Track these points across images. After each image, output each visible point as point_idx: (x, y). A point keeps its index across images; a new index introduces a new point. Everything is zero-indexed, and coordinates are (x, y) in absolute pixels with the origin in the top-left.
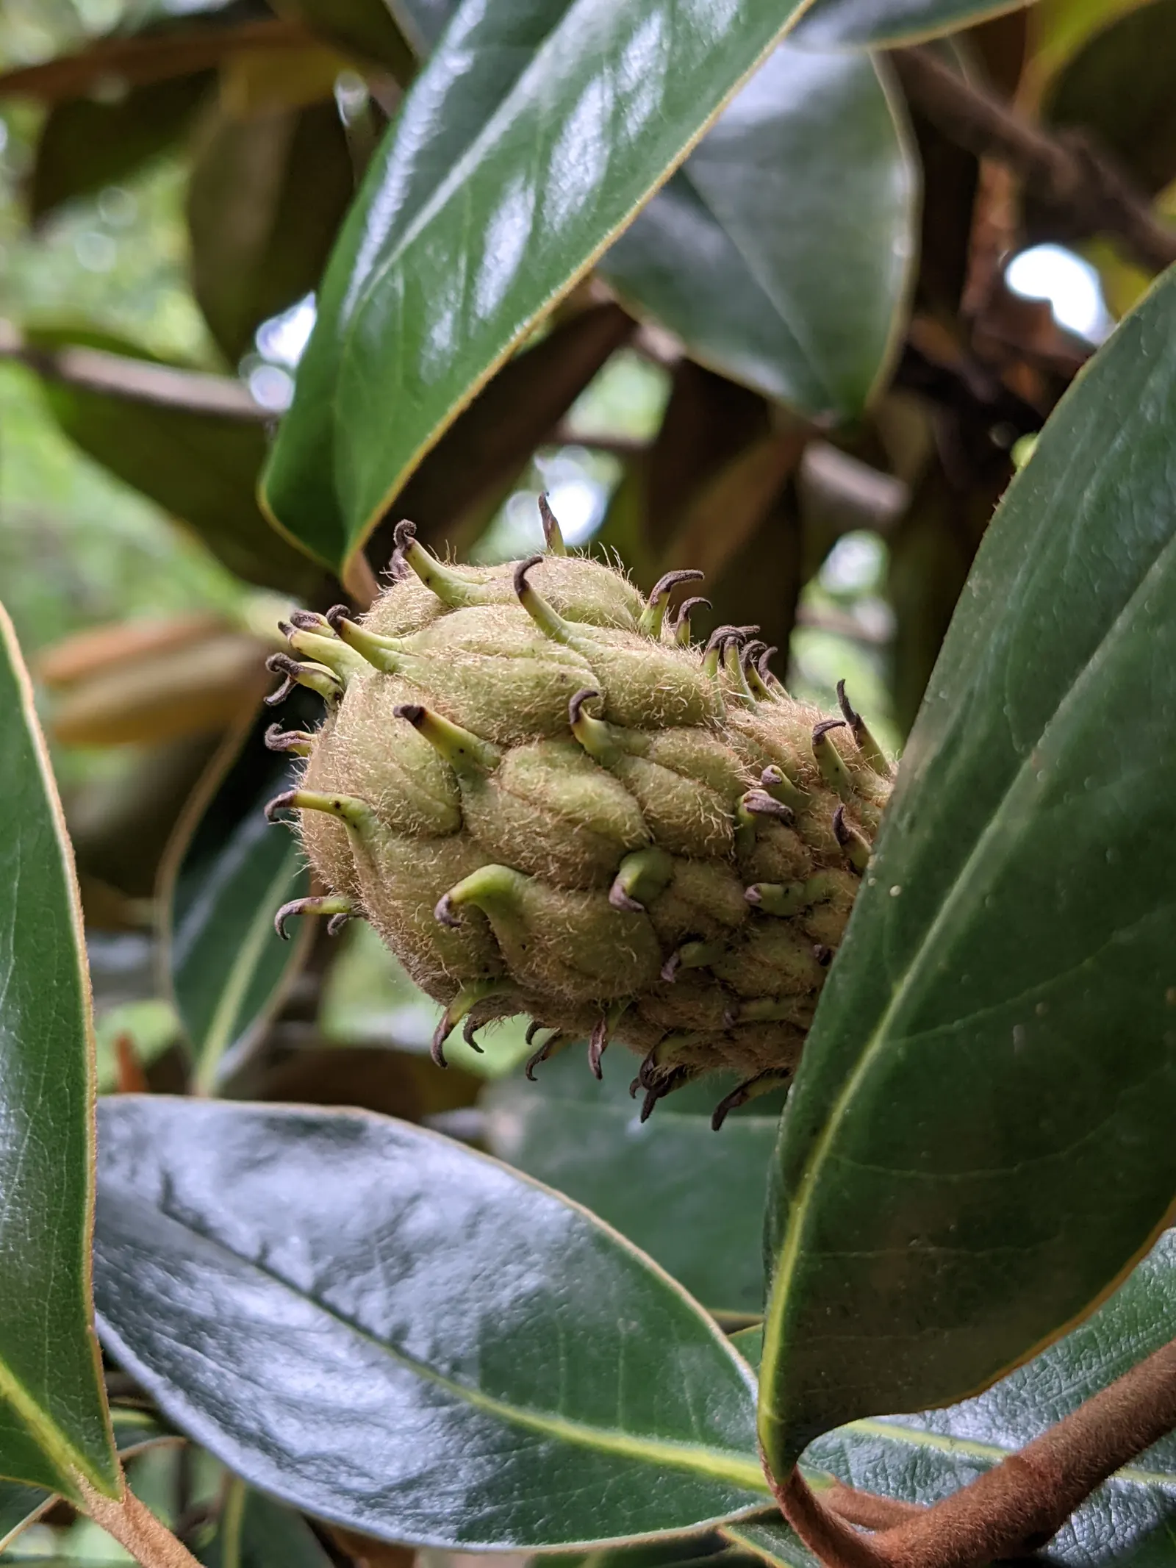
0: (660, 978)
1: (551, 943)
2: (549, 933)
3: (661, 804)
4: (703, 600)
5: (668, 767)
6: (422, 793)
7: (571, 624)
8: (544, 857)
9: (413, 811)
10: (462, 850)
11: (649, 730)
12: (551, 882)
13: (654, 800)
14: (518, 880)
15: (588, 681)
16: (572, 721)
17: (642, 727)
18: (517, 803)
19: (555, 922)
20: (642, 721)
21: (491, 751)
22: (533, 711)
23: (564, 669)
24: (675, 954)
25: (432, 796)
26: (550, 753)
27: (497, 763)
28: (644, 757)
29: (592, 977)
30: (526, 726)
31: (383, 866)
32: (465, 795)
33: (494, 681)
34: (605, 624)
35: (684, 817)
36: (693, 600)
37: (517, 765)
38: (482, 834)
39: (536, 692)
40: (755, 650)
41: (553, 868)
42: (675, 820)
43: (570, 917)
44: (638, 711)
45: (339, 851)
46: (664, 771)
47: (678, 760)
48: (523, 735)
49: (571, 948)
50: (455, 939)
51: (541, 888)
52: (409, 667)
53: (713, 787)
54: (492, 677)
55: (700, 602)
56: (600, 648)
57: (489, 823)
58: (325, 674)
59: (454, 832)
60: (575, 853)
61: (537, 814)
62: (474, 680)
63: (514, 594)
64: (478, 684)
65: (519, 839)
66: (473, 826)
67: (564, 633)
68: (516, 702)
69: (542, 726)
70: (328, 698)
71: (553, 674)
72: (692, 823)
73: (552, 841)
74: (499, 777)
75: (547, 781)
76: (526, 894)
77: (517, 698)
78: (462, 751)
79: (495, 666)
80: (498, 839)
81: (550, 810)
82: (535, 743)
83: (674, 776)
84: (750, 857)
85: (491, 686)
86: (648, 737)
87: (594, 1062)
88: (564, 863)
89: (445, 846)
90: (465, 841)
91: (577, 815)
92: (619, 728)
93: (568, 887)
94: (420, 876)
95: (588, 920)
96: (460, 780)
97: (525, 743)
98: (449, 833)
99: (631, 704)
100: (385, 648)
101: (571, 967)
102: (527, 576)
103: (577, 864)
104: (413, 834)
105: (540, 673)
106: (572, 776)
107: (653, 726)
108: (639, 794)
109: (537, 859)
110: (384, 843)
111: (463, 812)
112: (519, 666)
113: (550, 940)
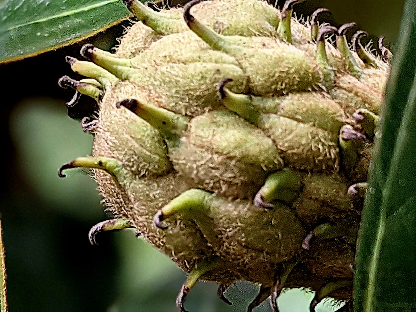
0: (302, 248)
1: (231, 233)
2: (229, 227)
3: (286, 142)
4: (325, 10)
5: (289, 118)
6: (144, 151)
7: (227, 38)
8: (219, 182)
9: (141, 163)
10: (173, 183)
11: (278, 96)
12: (225, 196)
13: (282, 139)
14: (208, 197)
15: (233, 71)
16: (220, 97)
17: (273, 96)
18: (198, 150)
19: (231, 220)
20: (273, 92)
21: (182, 121)
22: (201, 94)
23: (218, 66)
24: (311, 232)
25: (150, 152)
26: (215, 118)
27: (186, 128)
28: (276, 113)
29: (261, 251)
30: (200, 103)
31: (132, 197)
32: (170, 149)
33: (178, 79)
34: (250, 35)
35: (302, 147)
36: (319, 11)
37: (197, 127)
38: (183, 171)
39: (202, 82)
40: (361, 37)
41: (224, 188)
42: (295, 151)
43: (239, 217)
44: (270, 87)
45: (113, 191)
46: (288, 120)
47: (296, 113)
48: (199, 109)
49: (243, 235)
50: (178, 237)
51: (221, 201)
52: (135, 75)
53: (320, 127)
54: (177, 76)
55: (323, 11)
56: (245, 50)
57: (185, 164)
58: (94, 85)
59: (168, 172)
60: (235, 177)
61: (210, 156)
62: (167, 79)
63: (184, 24)
64: (170, 81)
65: (202, 173)
66: (176, 167)
67: (221, 44)
68: (191, 90)
69: (209, 102)
70: (97, 99)
71: (211, 70)
72: (308, 151)
73: (220, 171)
74: (188, 137)
75: (214, 135)
76: (213, 205)
77: (192, 88)
78: (164, 123)
79: (177, 69)
80: (191, 173)
81: (217, 153)
82: (206, 114)
83: (295, 123)
84: (354, 168)
85: (177, 82)
86: (277, 101)
87: (273, 303)
88: (230, 184)
89: (163, 182)
90: (174, 177)
91: (232, 154)
92: (259, 98)
93: (234, 199)
94: (152, 201)
95: (251, 216)
96: (167, 141)
97: (201, 114)
98: (165, 172)
99: (264, 82)
100: (122, 65)
101: (246, 247)
102: (191, 12)
103: (237, 184)
104: (144, 176)
105: (204, 70)
106: (229, 131)
107: (279, 94)
108: (272, 137)
109: (214, 183)
110: (130, 183)
111: (171, 160)
112: (192, 68)
113: (230, 231)
